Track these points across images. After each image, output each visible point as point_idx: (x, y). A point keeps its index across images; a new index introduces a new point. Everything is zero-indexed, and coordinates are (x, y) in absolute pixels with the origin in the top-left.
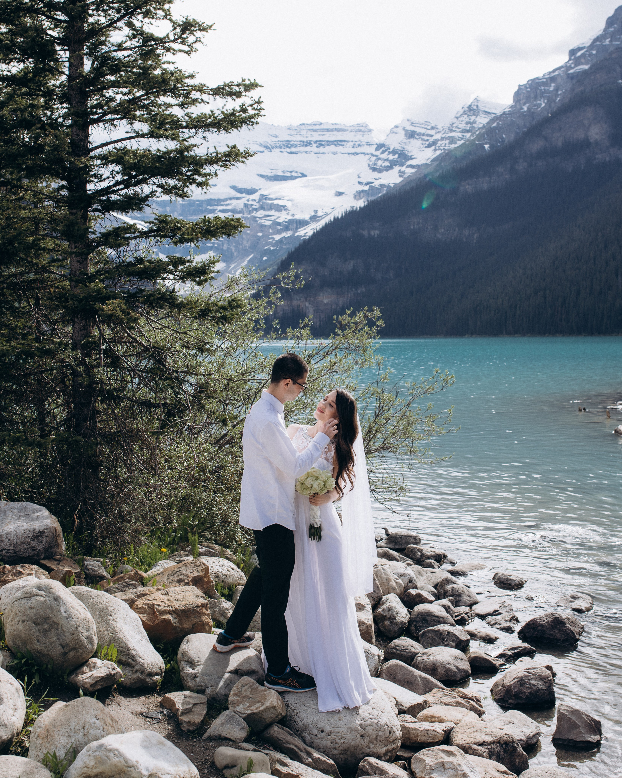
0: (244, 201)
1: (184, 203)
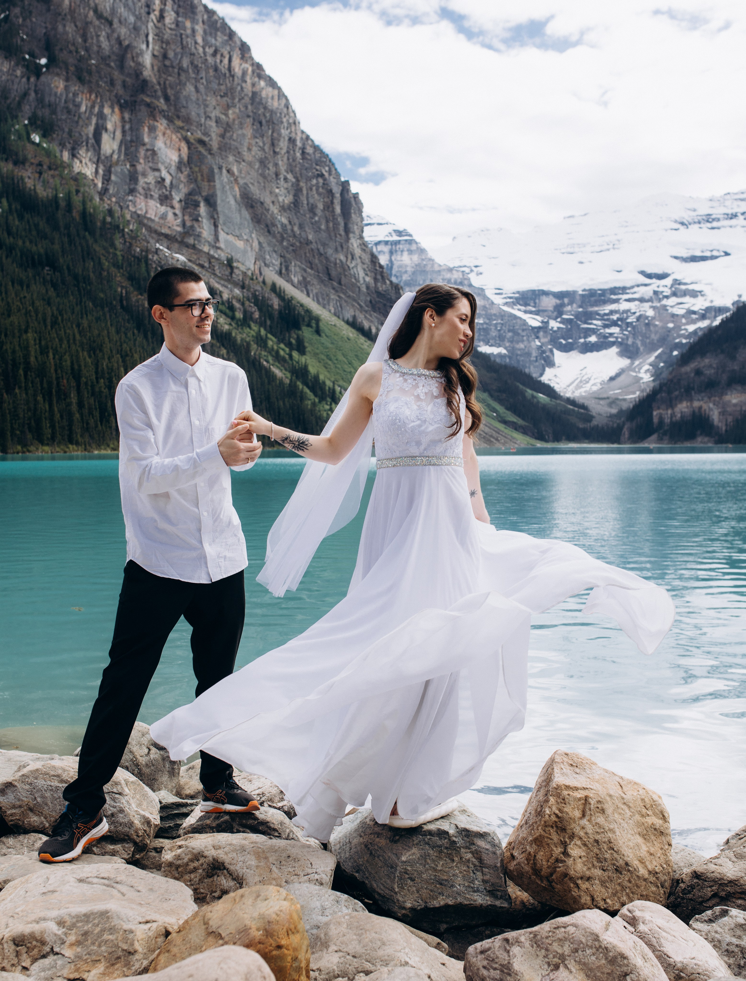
0: (654, 287)
1: (584, 293)
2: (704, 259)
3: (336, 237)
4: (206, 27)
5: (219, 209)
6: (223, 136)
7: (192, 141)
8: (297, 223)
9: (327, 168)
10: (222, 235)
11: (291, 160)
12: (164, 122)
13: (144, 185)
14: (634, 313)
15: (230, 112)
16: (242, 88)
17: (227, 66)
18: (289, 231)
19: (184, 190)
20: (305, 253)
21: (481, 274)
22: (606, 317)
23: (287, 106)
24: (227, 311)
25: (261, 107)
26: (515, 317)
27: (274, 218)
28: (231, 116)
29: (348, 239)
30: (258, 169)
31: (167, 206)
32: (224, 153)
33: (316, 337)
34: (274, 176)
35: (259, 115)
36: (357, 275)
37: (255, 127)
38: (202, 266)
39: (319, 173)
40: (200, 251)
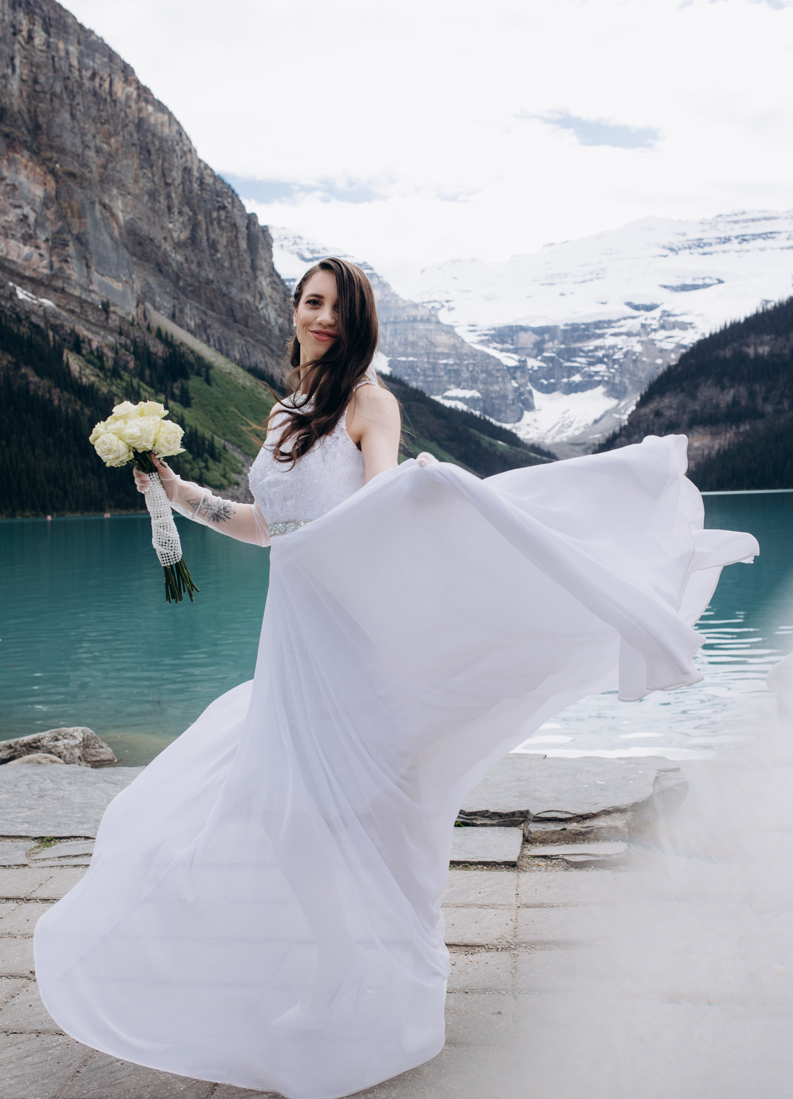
0: (641, 320)
1: (566, 328)
2: (695, 287)
3: (242, 275)
4: (82, 48)
5: (91, 248)
6: (105, 167)
7: (60, 173)
8: (196, 261)
9: (230, 200)
10: (96, 276)
11: (187, 192)
12: (26, 153)
13: (4, 224)
14: (621, 349)
15: (113, 140)
16: (126, 113)
17: (107, 91)
18: (186, 271)
19: (51, 228)
20: (206, 294)
21: (453, 309)
22: (590, 354)
23: (180, 132)
24: (96, 361)
25: (149, 134)
26: (488, 356)
27: (166, 255)
28: (113, 145)
29: (256, 278)
30: (147, 202)
31: (31, 246)
32: (106, 186)
33: (205, 386)
34: (166, 210)
35: (147, 143)
36: (267, 317)
37: (142, 157)
38: (72, 312)
39: (221, 205)
40: (70, 295)
